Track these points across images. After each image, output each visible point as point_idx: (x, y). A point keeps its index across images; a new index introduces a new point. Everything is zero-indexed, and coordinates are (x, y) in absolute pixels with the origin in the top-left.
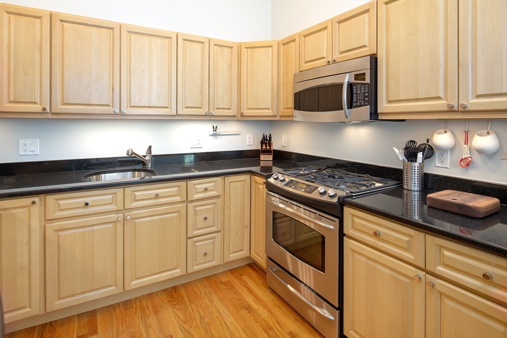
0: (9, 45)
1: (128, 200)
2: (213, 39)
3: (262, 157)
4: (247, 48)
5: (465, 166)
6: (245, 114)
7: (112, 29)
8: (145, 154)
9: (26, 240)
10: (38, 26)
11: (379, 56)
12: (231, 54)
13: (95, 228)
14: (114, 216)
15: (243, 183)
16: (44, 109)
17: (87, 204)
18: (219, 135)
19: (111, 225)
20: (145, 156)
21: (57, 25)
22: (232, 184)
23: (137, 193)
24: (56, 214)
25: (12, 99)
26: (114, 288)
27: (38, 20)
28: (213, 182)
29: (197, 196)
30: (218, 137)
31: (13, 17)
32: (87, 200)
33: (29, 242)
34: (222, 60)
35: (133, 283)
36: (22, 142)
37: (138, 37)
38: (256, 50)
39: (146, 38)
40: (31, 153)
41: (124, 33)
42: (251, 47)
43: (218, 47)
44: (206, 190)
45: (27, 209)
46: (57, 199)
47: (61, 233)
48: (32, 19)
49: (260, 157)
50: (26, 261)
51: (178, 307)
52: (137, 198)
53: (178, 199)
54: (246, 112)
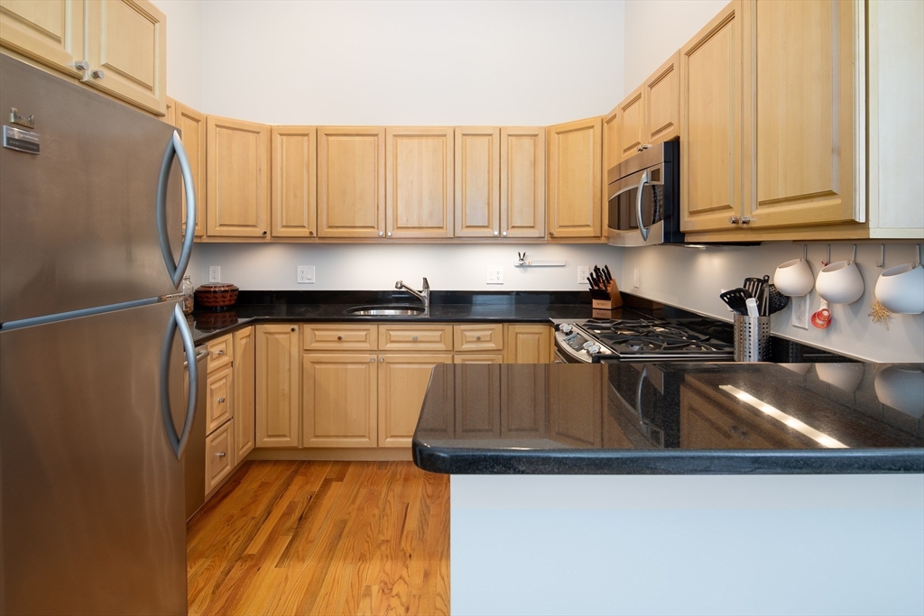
0: (282, 169)
1: (382, 339)
2: (506, 128)
3: (596, 303)
4: (558, 133)
5: (823, 325)
6: (556, 235)
7: (376, 135)
8: (421, 290)
9: (287, 367)
10: (306, 144)
11: (681, 139)
12: (535, 146)
13: (349, 366)
14: (367, 357)
15: (537, 336)
16: (311, 233)
17: (340, 338)
18: (530, 266)
19: (363, 367)
20: (421, 292)
21: (323, 139)
22: (520, 336)
23: (392, 333)
24: (313, 345)
25: (284, 224)
26: (367, 440)
27: (306, 138)
28: (490, 330)
29: (466, 347)
30: (529, 269)
31: (284, 138)
32: (341, 334)
33: (290, 370)
34: (522, 157)
35: (388, 440)
36: (300, 268)
37: (405, 140)
38: (571, 136)
39: (415, 141)
40: (307, 281)
41: (390, 139)
42: (564, 131)
43: (514, 138)
44: (479, 339)
45: (288, 335)
46: (313, 330)
47: (317, 366)
48: (300, 138)
49: (591, 303)
50: (287, 388)
51: (432, 481)
52: (392, 339)
53: (441, 346)
54: (557, 232)
